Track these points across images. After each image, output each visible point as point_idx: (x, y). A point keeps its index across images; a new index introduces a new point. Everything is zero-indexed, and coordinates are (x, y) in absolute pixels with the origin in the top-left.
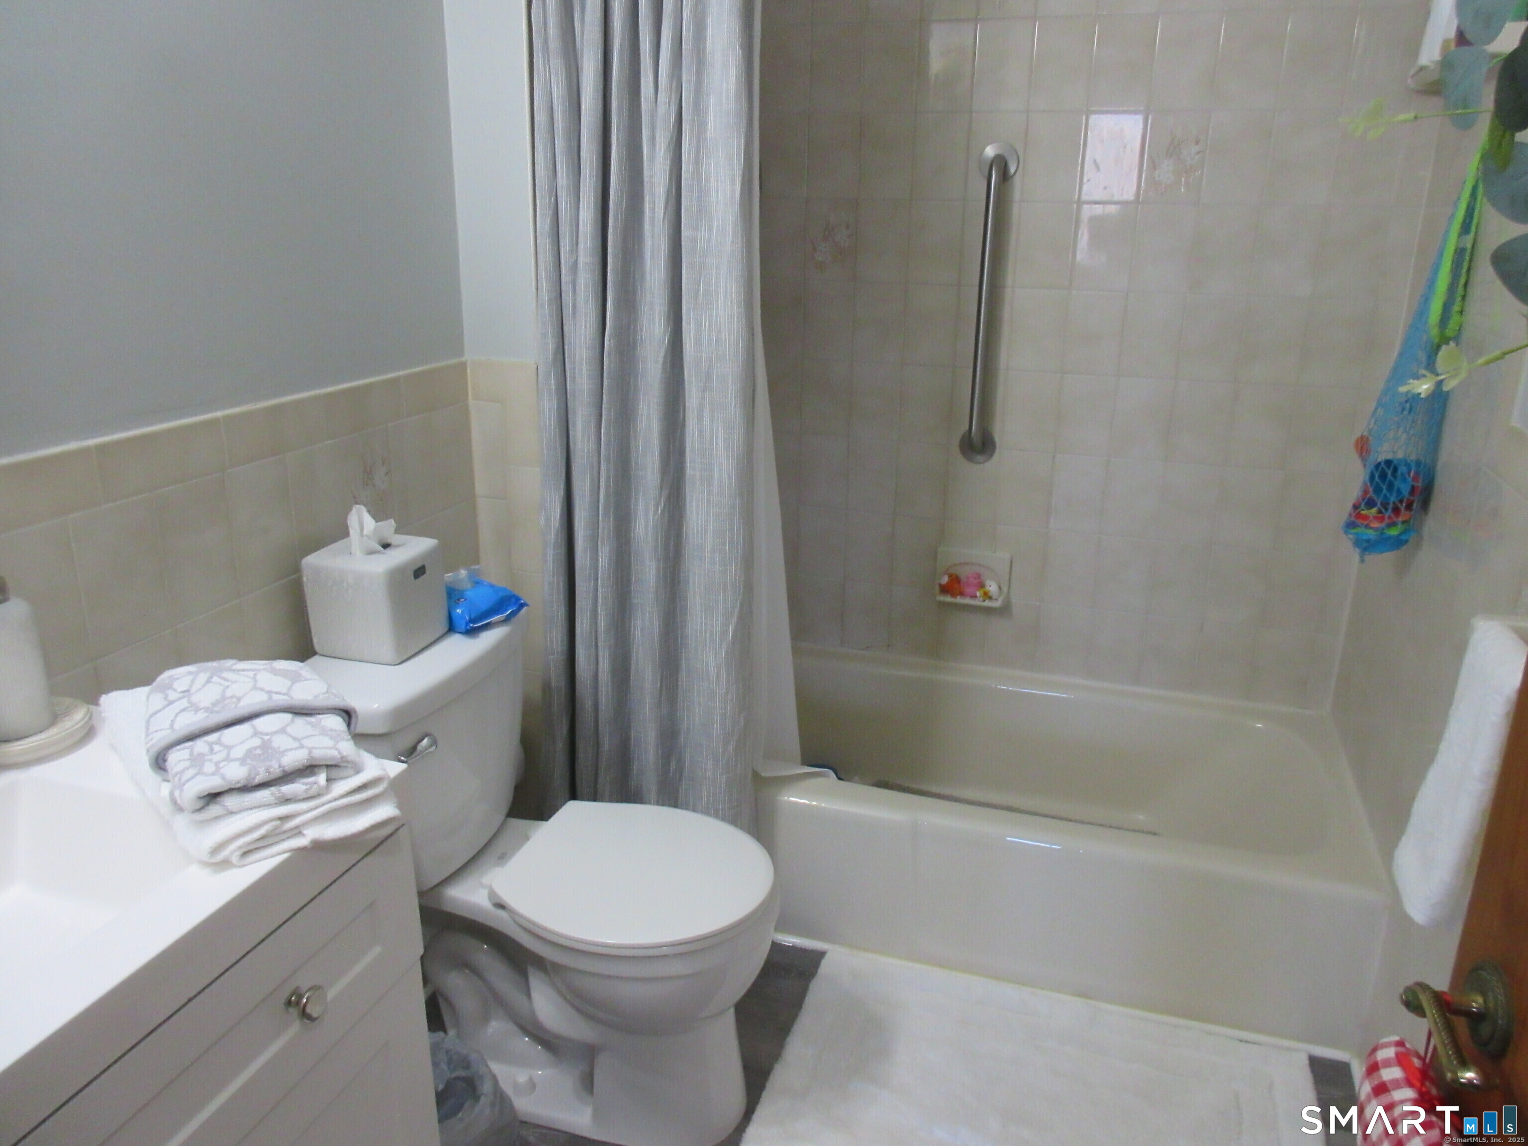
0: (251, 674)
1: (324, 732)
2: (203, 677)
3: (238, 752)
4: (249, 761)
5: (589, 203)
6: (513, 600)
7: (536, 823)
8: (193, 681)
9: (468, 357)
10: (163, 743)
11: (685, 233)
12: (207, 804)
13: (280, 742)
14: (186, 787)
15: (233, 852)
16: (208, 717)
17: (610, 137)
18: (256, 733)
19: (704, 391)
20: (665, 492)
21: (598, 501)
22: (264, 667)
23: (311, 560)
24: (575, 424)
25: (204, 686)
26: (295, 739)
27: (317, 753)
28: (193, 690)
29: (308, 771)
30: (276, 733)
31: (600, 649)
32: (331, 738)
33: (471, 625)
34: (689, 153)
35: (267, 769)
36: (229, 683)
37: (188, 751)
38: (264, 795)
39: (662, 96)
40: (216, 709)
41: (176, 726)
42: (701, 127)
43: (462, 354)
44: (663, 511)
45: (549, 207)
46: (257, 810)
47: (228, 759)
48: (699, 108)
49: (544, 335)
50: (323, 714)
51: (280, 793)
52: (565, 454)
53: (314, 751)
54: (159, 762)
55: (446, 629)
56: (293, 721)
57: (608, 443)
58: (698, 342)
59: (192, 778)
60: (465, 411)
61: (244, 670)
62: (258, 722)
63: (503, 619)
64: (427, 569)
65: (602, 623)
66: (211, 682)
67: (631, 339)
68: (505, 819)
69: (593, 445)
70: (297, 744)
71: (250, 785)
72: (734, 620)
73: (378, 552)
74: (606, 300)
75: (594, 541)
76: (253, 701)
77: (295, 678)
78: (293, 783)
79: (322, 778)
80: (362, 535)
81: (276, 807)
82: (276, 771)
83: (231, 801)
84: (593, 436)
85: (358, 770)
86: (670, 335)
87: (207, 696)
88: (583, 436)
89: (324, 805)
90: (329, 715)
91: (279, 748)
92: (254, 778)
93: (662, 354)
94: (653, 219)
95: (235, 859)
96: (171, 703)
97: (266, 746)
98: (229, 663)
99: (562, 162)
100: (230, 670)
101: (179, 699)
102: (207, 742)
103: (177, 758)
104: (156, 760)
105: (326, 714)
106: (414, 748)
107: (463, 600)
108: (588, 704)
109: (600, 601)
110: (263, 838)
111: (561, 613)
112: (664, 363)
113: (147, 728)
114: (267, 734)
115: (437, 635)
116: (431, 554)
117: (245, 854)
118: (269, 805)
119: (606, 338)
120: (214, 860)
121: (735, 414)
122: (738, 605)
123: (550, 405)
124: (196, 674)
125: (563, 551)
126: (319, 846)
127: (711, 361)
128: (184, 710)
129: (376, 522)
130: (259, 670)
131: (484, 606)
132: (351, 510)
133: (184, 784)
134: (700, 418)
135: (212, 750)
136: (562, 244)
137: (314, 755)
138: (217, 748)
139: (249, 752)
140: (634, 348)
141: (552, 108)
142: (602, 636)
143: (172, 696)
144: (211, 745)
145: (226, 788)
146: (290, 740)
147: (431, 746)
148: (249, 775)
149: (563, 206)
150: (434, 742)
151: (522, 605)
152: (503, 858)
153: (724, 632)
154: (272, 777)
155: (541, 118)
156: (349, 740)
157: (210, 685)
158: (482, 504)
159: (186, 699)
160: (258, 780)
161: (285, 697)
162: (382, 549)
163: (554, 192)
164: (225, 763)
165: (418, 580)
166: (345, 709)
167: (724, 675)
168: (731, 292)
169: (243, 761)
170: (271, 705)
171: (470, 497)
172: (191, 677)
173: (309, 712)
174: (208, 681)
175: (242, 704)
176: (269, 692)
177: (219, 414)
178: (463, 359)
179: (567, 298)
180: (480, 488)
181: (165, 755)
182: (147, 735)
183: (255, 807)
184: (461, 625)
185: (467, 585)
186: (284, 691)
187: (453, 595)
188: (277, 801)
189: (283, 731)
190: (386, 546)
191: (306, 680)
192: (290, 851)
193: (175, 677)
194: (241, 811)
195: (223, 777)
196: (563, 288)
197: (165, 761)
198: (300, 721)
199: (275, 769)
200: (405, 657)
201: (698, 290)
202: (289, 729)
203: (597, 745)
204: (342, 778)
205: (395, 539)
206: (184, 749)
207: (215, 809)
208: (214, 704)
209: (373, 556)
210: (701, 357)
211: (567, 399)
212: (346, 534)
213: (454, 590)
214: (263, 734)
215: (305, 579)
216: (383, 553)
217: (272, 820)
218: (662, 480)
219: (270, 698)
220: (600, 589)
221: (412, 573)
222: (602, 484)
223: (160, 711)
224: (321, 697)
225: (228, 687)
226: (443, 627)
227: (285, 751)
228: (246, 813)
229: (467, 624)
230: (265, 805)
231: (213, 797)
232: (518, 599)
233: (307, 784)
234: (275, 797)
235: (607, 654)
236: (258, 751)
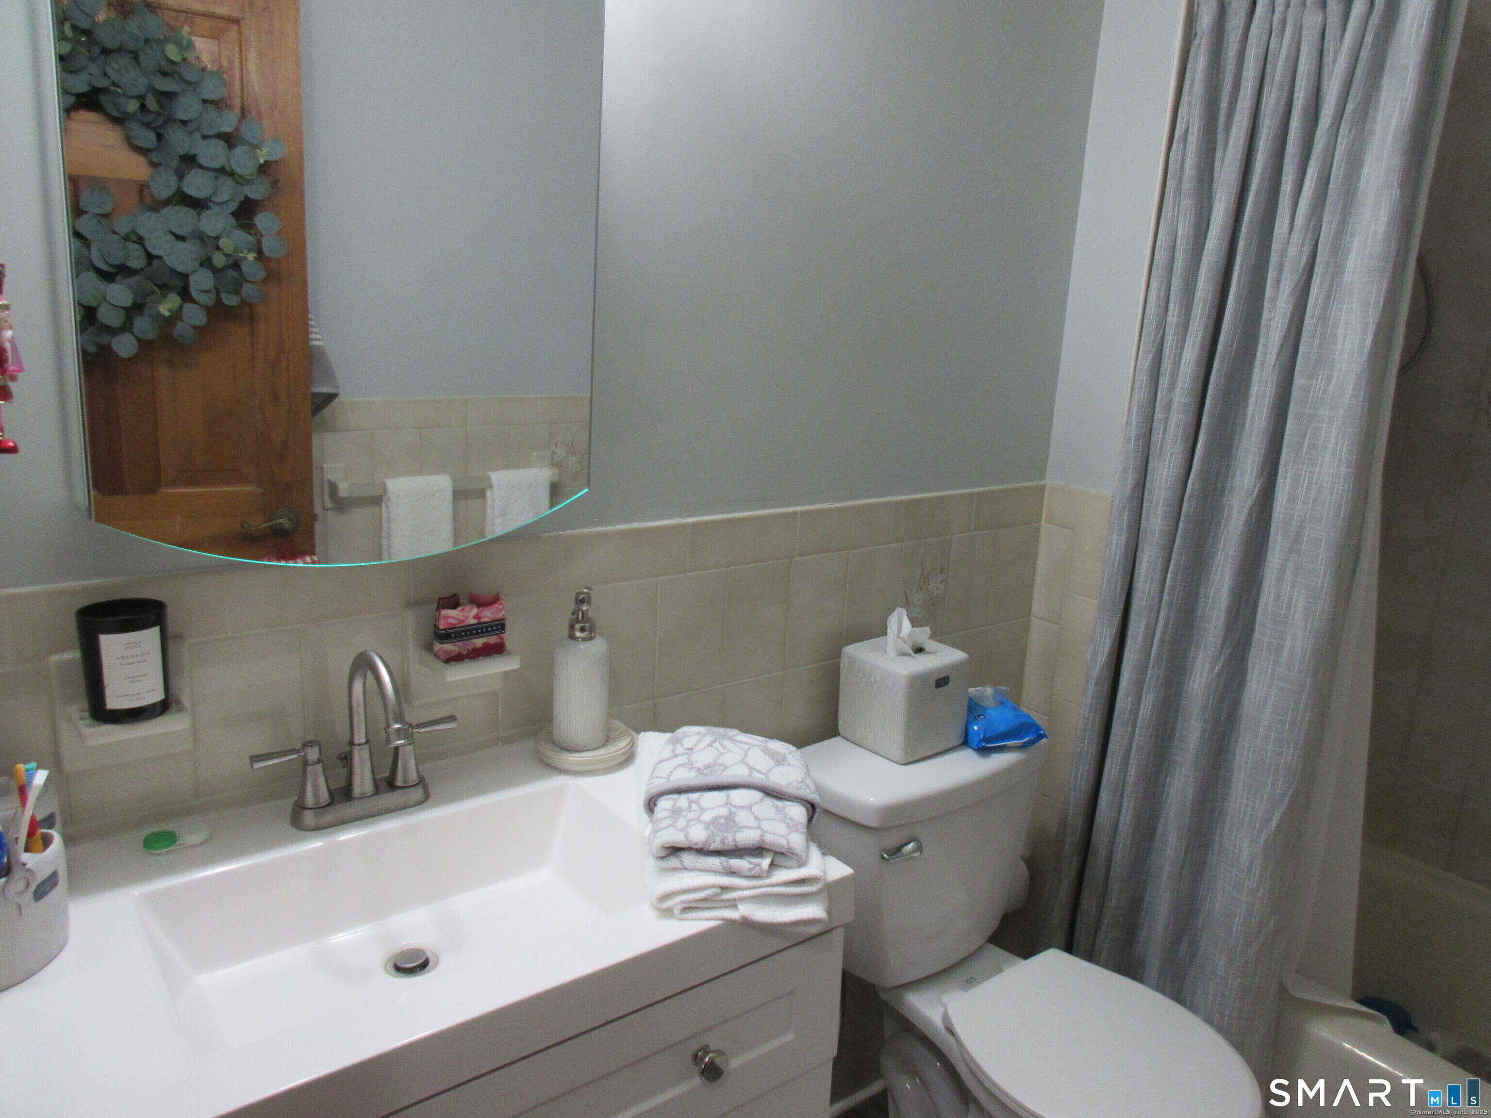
0: (746, 747)
1: (784, 819)
2: (707, 740)
3: (707, 816)
4: (711, 828)
5: (1194, 342)
6: (1033, 729)
7: (1016, 958)
8: (699, 741)
9: (1049, 481)
10: (656, 790)
11: (1299, 381)
12: (669, 855)
13: (743, 817)
14: (659, 834)
15: (676, 904)
16: (696, 777)
17: (1231, 277)
18: (728, 803)
19: (1290, 552)
20: (1227, 652)
21: (1151, 646)
22: (759, 743)
23: (851, 650)
24: (1141, 563)
25: (705, 748)
26: (756, 818)
27: (769, 838)
28: (697, 748)
29: (757, 852)
30: (743, 807)
31: (1126, 799)
32: (788, 826)
33: (983, 744)
34: (1317, 299)
35: (723, 840)
36: (725, 751)
37: (672, 802)
38: (715, 862)
39: (1296, 235)
40: (706, 772)
41: (672, 778)
42: (1337, 271)
43: (1042, 476)
44: (1221, 671)
45: (1154, 343)
46: (705, 873)
47: (698, 820)
48: (1338, 250)
49: (1125, 470)
50: (790, 801)
51: (727, 864)
52: (1125, 592)
53: (766, 834)
54: (651, 805)
55: (961, 741)
56: (762, 800)
57: (1173, 588)
58: (1292, 499)
59: (666, 828)
60: (1035, 534)
61: (742, 742)
62: (734, 793)
63: (1020, 745)
64: (951, 680)
65: (1132, 772)
66: (712, 746)
67: (1219, 485)
68: (985, 943)
69: (1155, 588)
70: (755, 824)
71: (705, 849)
72: (1282, 810)
73: (910, 655)
74: (1196, 445)
75: (1139, 684)
76: (736, 773)
77: (780, 760)
78: (742, 859)
79: (766, 862)
80: (898, 637)
81: (722, 875)
82: (729, 844)
83: (688, 859)
84: (1158, 575)
85: (801, 865)
86: (1261, 487)
87: (702, 758)
88: (1147, 577)
89: (762, 887)
90: (795, 804)
91: (739, 823)
92: (710, 845)
93: (1248, 505)
94: (1263, 363)
95: (676, 911)
96: (676, 756)
97: (730, 818)
98: (733, 732)
99: (1175, 301)
100: (731, 739)
101: (683, 754)
102: (688, 798)
103: (664, 804)
104: (649, 803)
105: (793, 801)
106: (899, 849)
107: (983, 717)
108: (1103, 852)
109: (1134, 749)
110: (703, 900)
111: (1090, 750)
112: (1249, 515)
113: (653, 773)
114: (735, 807)
115: (950, 745)
116: (957, 667)
117: (686, 909)
118: (716, 872)
119: (1190, 481)
120: (659, 906)
121: (1323, 583)
122: (1289, 793)
123: (1118, 540)
124: (704, 735)
125: (1106, 687)
126: (747, 923)
127: (1304, 521)
128: (680, 765)
129: (913, 627)
130: (754, 746)
131: (1001, 727)
132: (894, 611)
133: (658, 832)
134: (1280, 581)
135: (690, 807)
136: (1161, 382)
137: (764, 838)
138: (694, 806)
139: (716, 818)
140: (1222, 494)
141: (1174, 247)
142: (1129, 787)
143: (679, 750)
144: (691, 802)
145: (686, 846)
146: (752, 818)
147: (916, 851)
148: (707, 840)
149: (1168, 344)
150: (920, 849)
151: (1041, 737)
152: (971, 982)
153: (1268, 820)
154: (725, 848)
155: (1161, 256)
156: (802, 833)
157: (709, 748)
158: (1035, 623)
159: (687, 756)
160: (713, 847)
161: (764, 777)
162: (913, 653)
163: (1161, 329)
164: (694, 822)
165: (941, 689)
166: (811, 801)
167: (1256, 870)
168: (1341, 451)
169: (707, 826)
170: (747, 780)
171: (1027, 615)
172: (696, 738)
173: (779, 796)
174: (710, 745)
175: (725, 773)
176: (752, 769)
177: (799, 509)
178: (1043, 482)
179: (1157, 436)
180: (1037, 608)
181: (656, 800)
182: (651, 778)
183: (704, 870)
184: (975, 741)
185: (990, 703)
186: (764, 771)
187: (974, 709)
188: (724, 871)
189: (749, 808)
190: (919, 650)
191: (789, 765)
192: (723, 919)
193: (688, 734)
194: (692, 870)
195: (686, 837)
196: (1155, 425)
197: (655, 805)
198: (769, 802)
199: (729, 842)
200: (912, 760)
201: (1303, 443)
202: (755, 808)
203: (1104, 896)
204: (785, 867)
205: (931, 645)
206: (669, 799)
207: (674, 862)
208: (706, 767)
209: (904, 658)
210: (1293, 515)
211: (1138, 537)
212: (884, 633)
213: (977, 705)
214: (731, 805)
215: (842, 665)
216: (913, 657)
217: (715, 886)
218: (1225, 639)
219: (750, 775)
220: (1136, 737)
221: (934, 683)
222: (1160, 625)
223: (665, 760)
224: (795, 784)
225: (723, 754)
226: (956, 738)
227: (743, 827)
228: (697, 873)
229: (980, 741)
230: (714, 872)
231: (675, 850)
232: (1038, 729)
233: (751, 863)
234: (723, 866)
235: (1131, 805)
236: (722, 821)
